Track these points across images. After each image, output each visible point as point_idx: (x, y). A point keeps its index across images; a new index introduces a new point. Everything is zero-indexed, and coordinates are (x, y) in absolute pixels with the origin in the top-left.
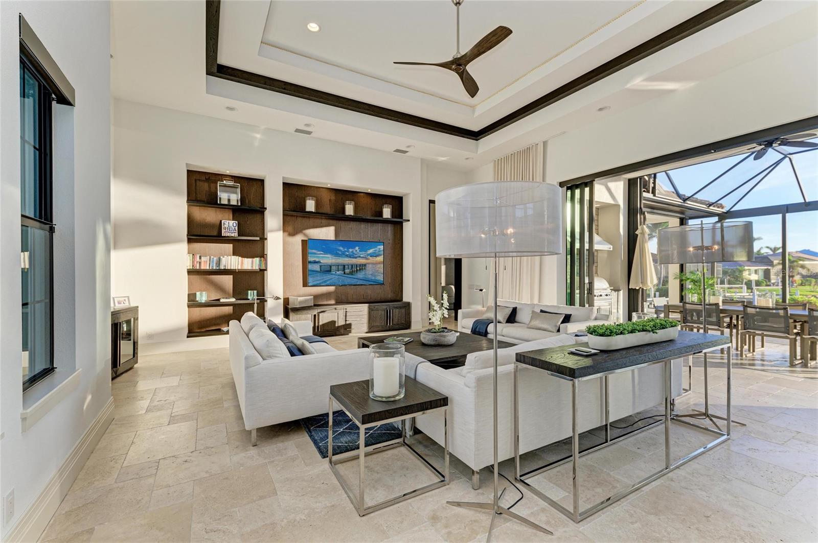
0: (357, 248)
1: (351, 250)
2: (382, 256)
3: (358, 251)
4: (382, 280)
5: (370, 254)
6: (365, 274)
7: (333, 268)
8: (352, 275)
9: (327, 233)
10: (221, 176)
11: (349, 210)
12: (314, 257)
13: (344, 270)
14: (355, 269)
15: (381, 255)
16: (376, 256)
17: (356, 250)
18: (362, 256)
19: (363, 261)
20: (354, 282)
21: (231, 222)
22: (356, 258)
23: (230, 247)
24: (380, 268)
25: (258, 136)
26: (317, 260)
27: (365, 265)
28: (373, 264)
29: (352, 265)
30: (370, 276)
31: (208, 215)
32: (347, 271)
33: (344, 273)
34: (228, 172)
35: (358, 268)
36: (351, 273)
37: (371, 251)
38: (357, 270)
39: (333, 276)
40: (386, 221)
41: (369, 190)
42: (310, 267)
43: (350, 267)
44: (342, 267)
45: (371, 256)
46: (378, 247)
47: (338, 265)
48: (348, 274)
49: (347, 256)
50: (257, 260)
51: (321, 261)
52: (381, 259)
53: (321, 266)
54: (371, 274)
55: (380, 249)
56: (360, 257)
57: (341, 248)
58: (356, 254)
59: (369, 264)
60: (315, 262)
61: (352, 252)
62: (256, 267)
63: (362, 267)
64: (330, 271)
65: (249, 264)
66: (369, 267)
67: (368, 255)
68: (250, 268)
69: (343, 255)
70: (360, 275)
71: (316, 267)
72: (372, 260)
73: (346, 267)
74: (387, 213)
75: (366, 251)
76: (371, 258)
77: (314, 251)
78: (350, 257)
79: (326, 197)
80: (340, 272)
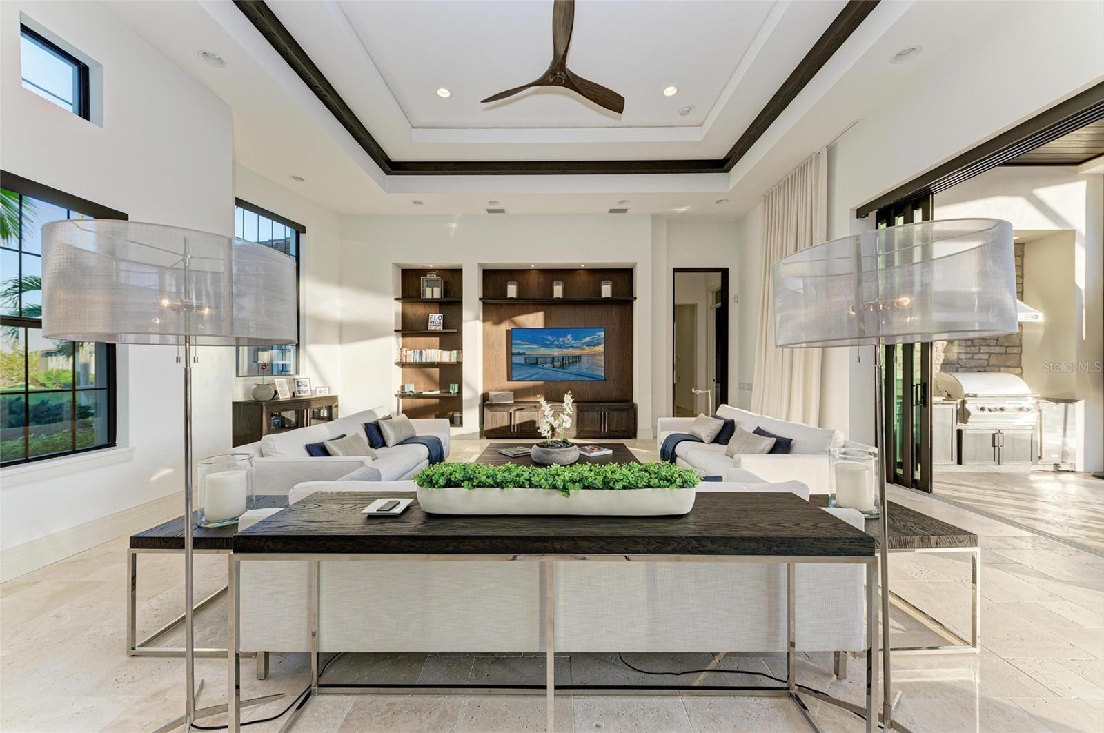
0: (569, 336)
1: (561, 339)
2: (603, 345)
3: (571, 340)
4: (603, 375)
5: (586, 342)
6: (580, 368)
7: (540, 360)
8: (563, 368)
9: (534, 320)
10: (424, 272)
11: (558, 291)
12: (518, 348)
13: (553, 362)
14: (567, 362)
15: (599, 344)
16: (594, 346)
17: (568, 339)
18: (575, 345)
19: (577, 352)
20: (567, 377)
21: (437, 315)
22: (568, 348)
23: (436, 340)
24: (601, 360)
25: (454, 225)
26: (522, 351)
27: (579, 357)
28: (589, 355)
29: (563, 357)
30: (585, 370)
31: (417, 310)
32: (557, 364)
33: (554, 367)
34: (431, 266)
35: (571, 361)
36: (562, 366)
37: (587, 339)
38: (569, 363)
39: (539, 370)
40: (606, 301)
41: (583, 266)
42: (515, 359)
43: (561, 359)
44: (551, 359)
45: (587, 346)
46: (598, 334)
47: (546, 358)
48: (558, 368)
49: (557, 346)
50: (454, 353)
51: (527, 353)
52: (601, 348)
53: (526, 359)
54: (588, 368)
55: (599, 336)
56: (572, 347)
57: (550, 337)
58: (568, 344)
59: (584, 355)
60: (519, 354)
61: (563, 341)
62: (454, 360)
63: (576, 360)
64: (537, 364)
65: (447, 357)
66: (584, 359)
67: (583, 344)
68: (448, 361)
69: (552, 345)
70: (574, 369)
71: (521, 360)
72: (588, 350)
73: (556, 359)
74: (606, 291)
75: (580, 339)
76: (587, 348)
77: (518, 342)
78: (560, 347)
79: (534, 279)
80: (549, 365)
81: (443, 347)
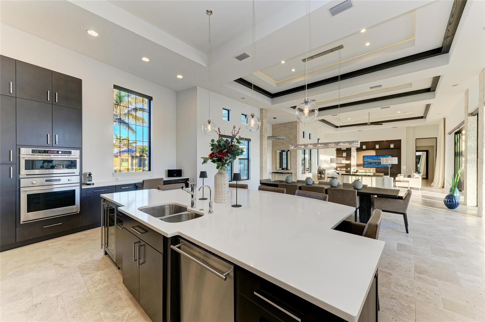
1: (378, 158)
7: (372, 163)
11: (377, 147)
21: (345, 153)
23: (345, 158)
26: (367, 161)
38: (380, 164)
40: (392, 148)
41: (385, 140)
42: (365, 163)
43: (378, 163)
47: (374, 162)
49: (377, 160)
50: (349, 161)
57: (375, 158)
60: (366, 161)
62: (349, 163)
64: (371, 164)
65: (348, 162)
69: (375, 159)
71: (367, 163)
74: (392, 146)
78: (378, 160)
79: (370, 144)
80: (375, 164)
81: (346, 160)
